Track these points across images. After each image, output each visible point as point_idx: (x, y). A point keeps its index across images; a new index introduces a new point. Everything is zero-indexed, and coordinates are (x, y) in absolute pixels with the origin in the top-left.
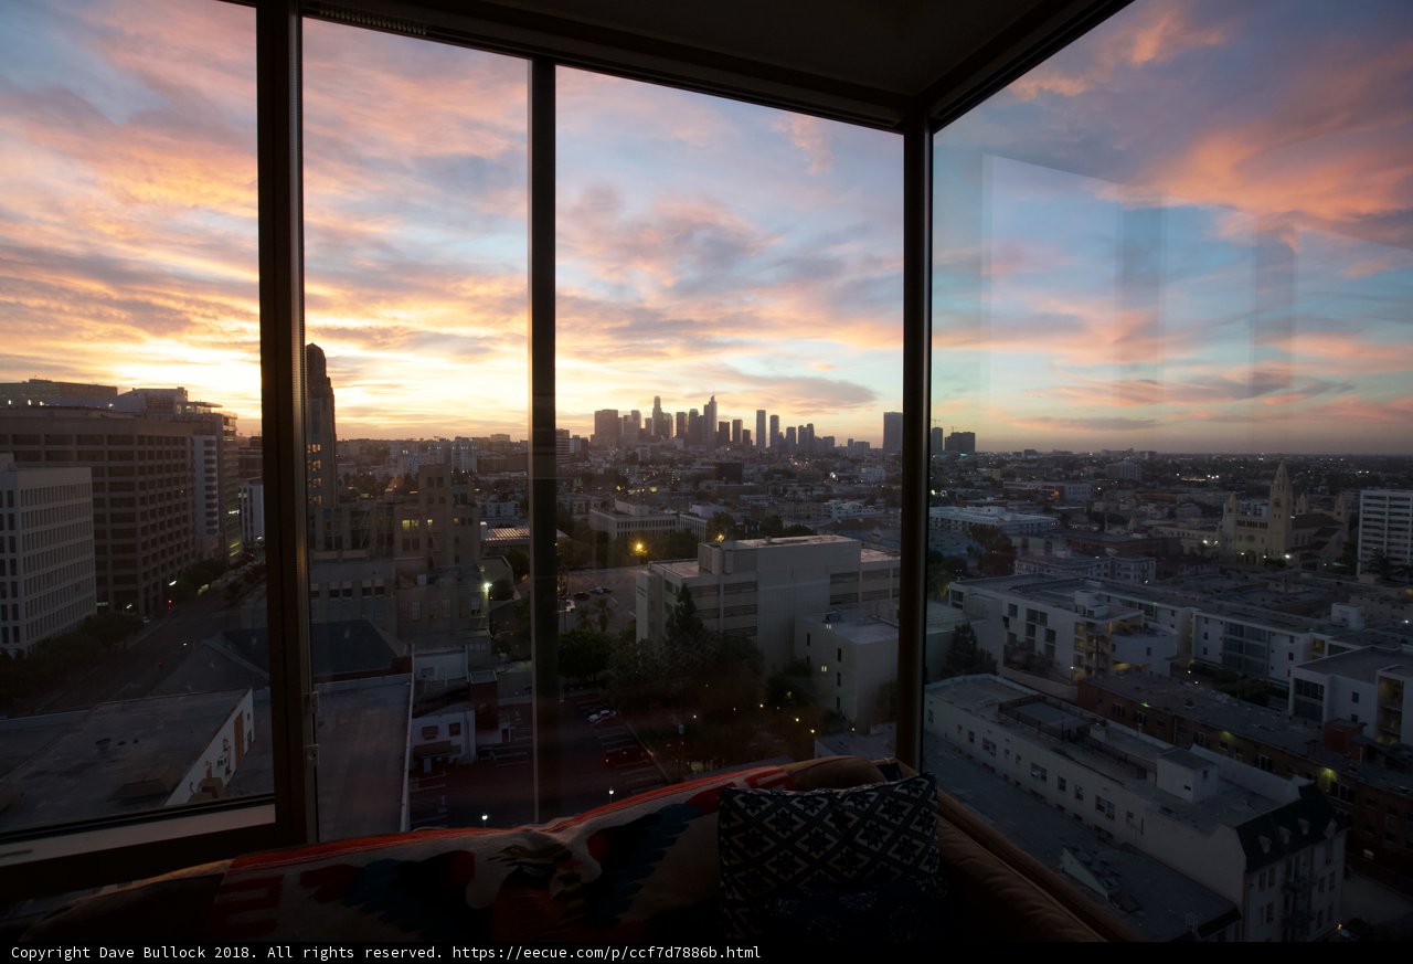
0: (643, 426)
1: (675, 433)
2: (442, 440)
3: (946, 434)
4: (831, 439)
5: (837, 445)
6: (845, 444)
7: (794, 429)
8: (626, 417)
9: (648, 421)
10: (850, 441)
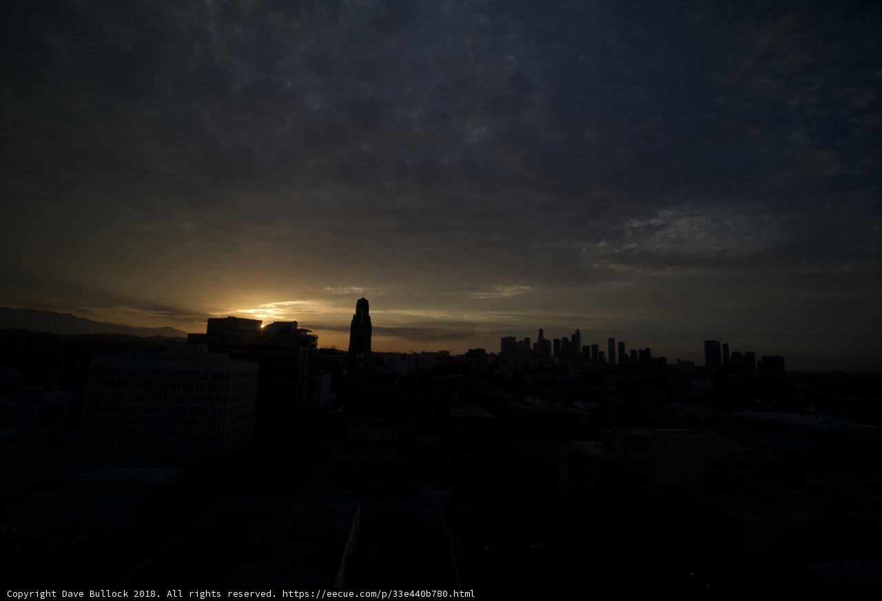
0: (532, 348)
1: (552, 353)
2: (414, 353)
3: (758, 358)
4: (663, 360)
5: (668, 363)
6: (675, 363)
7: (636, 351)
8: (521, 342)
9: (535, 344)
10: (679, 361)
